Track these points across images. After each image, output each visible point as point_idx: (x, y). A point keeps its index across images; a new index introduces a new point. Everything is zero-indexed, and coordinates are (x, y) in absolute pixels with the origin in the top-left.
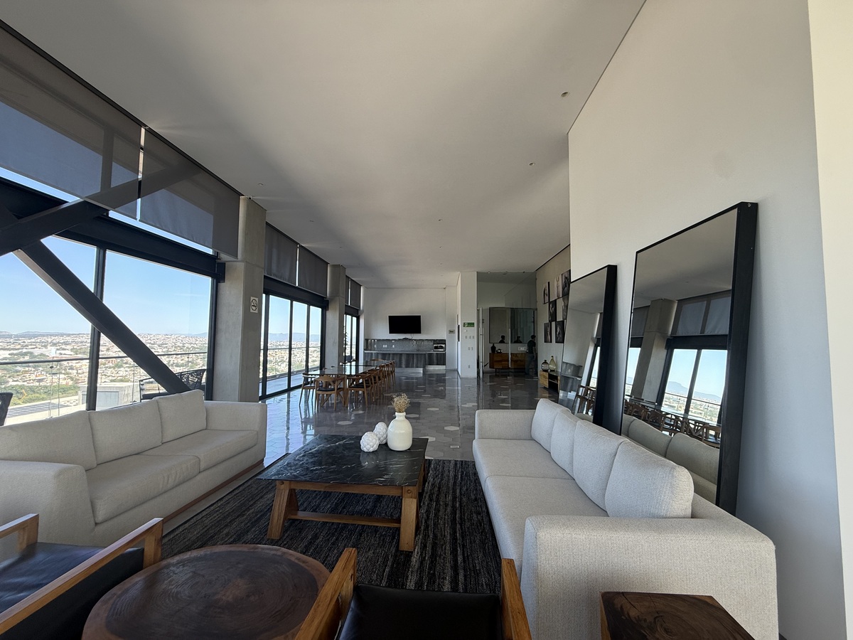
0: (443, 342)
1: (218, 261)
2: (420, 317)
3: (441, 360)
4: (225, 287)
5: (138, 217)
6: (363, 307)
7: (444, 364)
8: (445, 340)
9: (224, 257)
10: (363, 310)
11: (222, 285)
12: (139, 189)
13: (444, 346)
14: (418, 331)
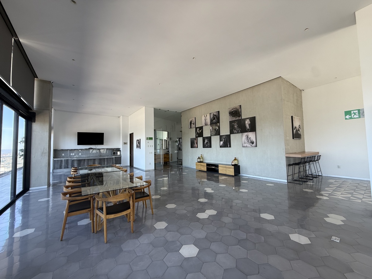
2: (103, 134)
3: (118, 161)
7: (120, 163)
8: (120, 149)
13: (119, 152)
14: (102, 143)
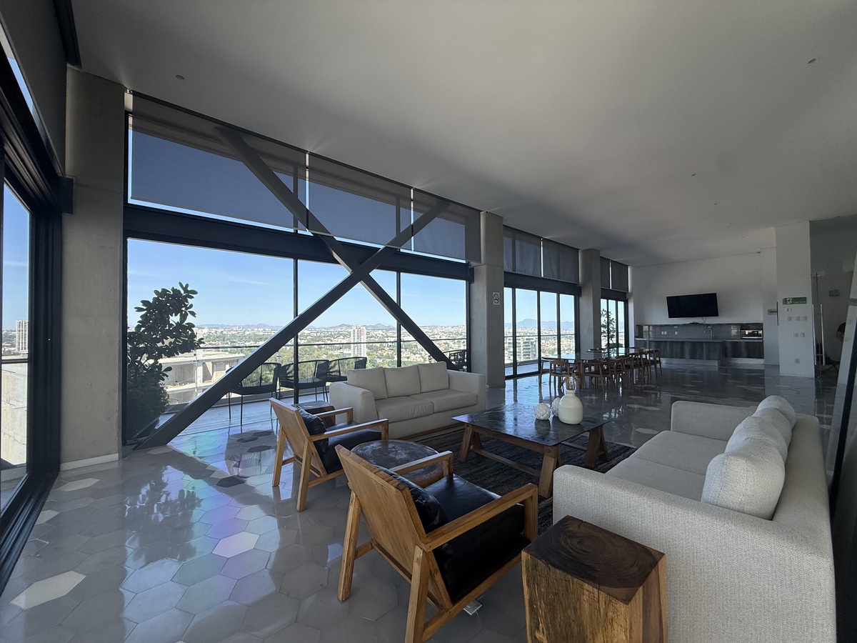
0: (759, 326)
1: (469, 267)
2: (715, 294)
3: (756, 350)
4: (474, 286)
5: (413, 249)
6: (632, 289)
7: (761, 356)
8: (762, 324)
9: (473, 264)
10: (632, 293)
11: (472, 285)
12: (413, 230)
13: (760, 332)
14: (715, 313)
